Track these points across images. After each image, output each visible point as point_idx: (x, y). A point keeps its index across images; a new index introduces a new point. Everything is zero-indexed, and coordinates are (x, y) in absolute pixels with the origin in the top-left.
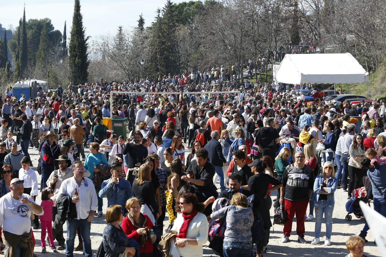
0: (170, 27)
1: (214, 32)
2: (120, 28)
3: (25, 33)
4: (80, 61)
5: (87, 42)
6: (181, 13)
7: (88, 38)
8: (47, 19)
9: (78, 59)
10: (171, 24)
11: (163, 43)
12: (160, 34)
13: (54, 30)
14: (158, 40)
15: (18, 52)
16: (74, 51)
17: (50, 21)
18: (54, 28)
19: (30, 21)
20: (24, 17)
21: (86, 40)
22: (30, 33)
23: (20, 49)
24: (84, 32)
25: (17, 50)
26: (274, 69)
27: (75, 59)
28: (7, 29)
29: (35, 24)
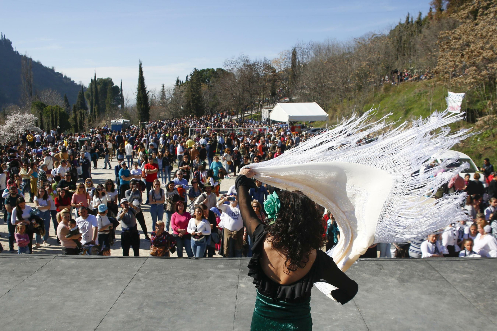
0: (198, 85)
1: (227, 88)
2: (163, 85)
3: (96, 87)
4: (144, 106)
5: (148, 95)
6: (202, 76)
7: (149, 92)
8: (109, 78)
9: (143, 105)
10: (199, 83)
11: (194, 95)
12: (192, 90)
13: (115, 85)
14: (191, 93)
15: (92, 100)
16: (140, 100)
17: (111, 80)
18: (114, 84)
19: (98, 79)
20: (95, 77)
21: (148, 93)
22: (99, 87)
23: (93, 98)
24: (145, 88)
25: (91, 98)
26: (262, 111)
27: (141, 106)
28: (78, 84)
29: (102, 82)
